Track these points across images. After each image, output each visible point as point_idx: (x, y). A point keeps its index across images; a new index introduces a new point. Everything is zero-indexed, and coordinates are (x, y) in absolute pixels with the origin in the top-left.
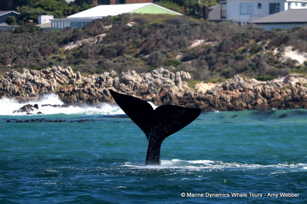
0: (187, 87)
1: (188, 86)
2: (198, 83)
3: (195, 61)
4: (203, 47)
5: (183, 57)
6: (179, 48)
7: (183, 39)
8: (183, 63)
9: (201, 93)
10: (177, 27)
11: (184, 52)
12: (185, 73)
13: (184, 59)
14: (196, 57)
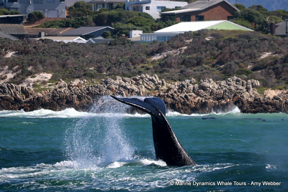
0: (257, 93)
1: (258, 92)
2: (266, 90)
3: (264, 70)
4: (271, 59)
5: (254, 67)
6: (250, 59)
7: (254, 51)
8: (253, 72)
9: (269, 98)
10: (249, 41)
11: (255, 63)
12: (255, 81)
13: (254, 69)
14: (265, 67)
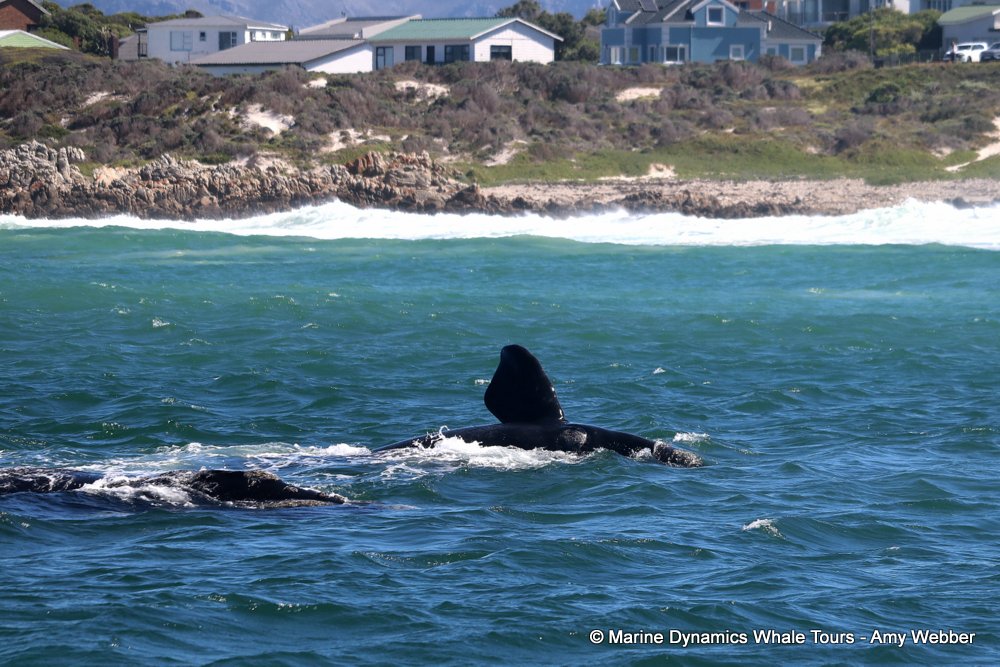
0: (79, 174)
1: (81, 172)
2: (98, 167)
3: (93, 128)
4: (107, 105)
5: (73, 121)
6: (65, 106)
7: (72, 90)
8: (72, 132)
9: (103, 185)
10: (62, 71)
11: (74, 113)
12: (75, 150)
13: (74, 126)
14: (95, 122)
